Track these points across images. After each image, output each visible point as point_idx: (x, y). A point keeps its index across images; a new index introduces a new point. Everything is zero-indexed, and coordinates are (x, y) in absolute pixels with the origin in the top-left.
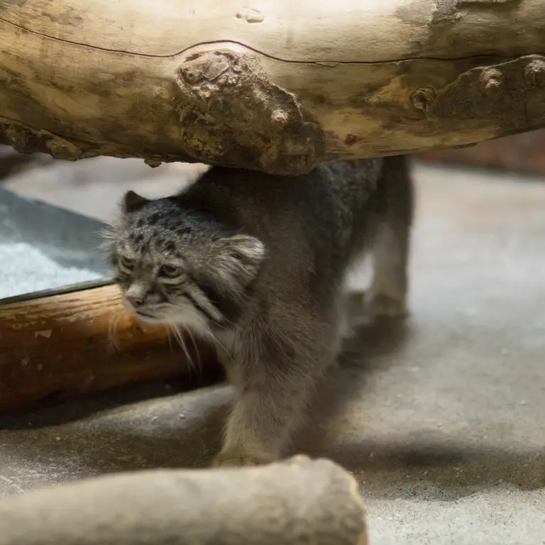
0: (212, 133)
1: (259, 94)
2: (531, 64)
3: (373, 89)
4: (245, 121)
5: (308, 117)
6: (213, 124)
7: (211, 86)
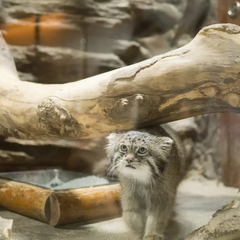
0: (45, 123)
1: (56, 110)
2: (137, 97)
3: (91, 108)
4: (53, 119)
5: (72, 118)
6: (45, 121)
7: (44, 108)
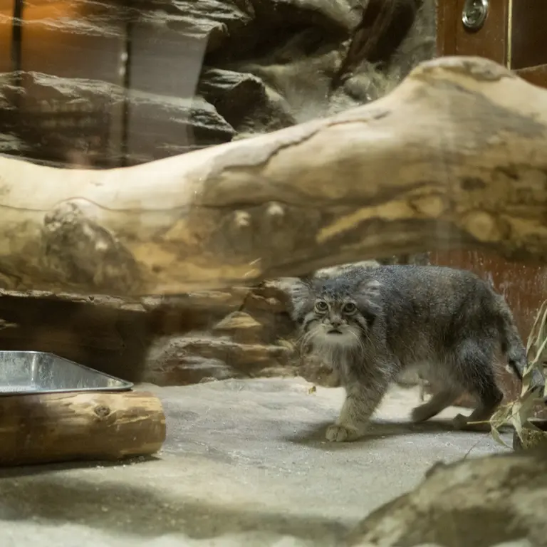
1: (87, 230)
4: (78, 249)
6: (60, 252)
7: (58, 225)
